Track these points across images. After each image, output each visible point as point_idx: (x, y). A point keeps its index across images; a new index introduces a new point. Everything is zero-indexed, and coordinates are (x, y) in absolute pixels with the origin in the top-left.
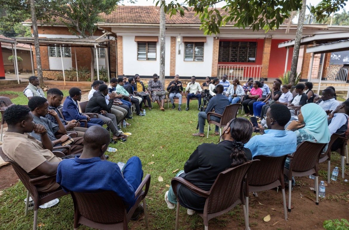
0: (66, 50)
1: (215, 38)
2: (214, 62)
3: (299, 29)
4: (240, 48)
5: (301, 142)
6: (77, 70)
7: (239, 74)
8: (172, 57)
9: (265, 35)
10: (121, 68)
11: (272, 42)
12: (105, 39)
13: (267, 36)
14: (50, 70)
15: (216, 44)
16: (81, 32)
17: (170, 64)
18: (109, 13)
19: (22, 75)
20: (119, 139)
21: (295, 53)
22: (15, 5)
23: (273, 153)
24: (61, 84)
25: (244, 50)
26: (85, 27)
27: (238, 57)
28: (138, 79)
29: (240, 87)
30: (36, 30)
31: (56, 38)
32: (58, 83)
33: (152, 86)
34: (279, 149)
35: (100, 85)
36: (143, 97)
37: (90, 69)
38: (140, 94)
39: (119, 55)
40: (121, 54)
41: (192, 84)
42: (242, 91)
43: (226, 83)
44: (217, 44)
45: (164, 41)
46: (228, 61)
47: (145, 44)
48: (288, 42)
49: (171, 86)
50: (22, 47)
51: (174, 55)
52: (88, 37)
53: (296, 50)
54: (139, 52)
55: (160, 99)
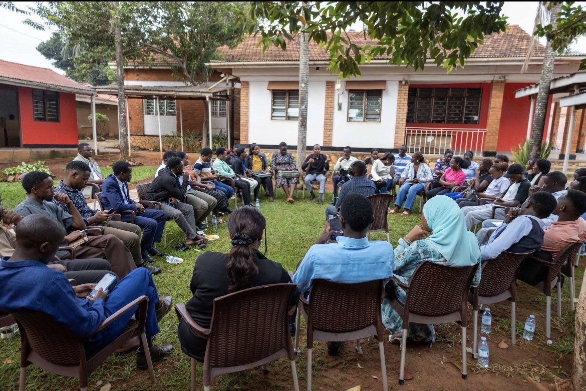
0: (169, 105)
1: (400, 82)
2: (399, 123)
3: (547, 65)
4: (451, 98)
5: (420, 263)
6: (182, 135)
7: (443, 145)
8: (327, 114)
9: (492, 75)
10: (246, 133)
11: (505, 88)
12: (228, 86)
13: (497, 78)
14: (144, 135)
15: (402, 92)
16: (190, 77)
17: (324, 126)
18: (234, 46)
19: (107, 142)
20: (193, 245)
21: (539, 107)
22: (95, 38)
23: (340, 276)
24: (156, 157)
25: (458, 102)
26: (195, 68)
27: (446, 114)
28: (256, 150)
29: (423, 167)
30: (122, 75)
31: (154, 86)
32: (152, 155)
33: (278, 162)
34: (352, 271)
35: (173, 157)
36: (260, 180)
37: (201, 134)
38: (255, 174)
39: (243, 112)
40: (246, 110)
41: (345, 159)
42: (428, 173)
43: (406, 159)
44: (405, 93)
45: (305, 89)
46: (428, 122)
47: (285, 94)
48: (531, 88)
49: (308, 162)
50: (108, 100)
51: (331, 112)
52: (200, 84)
53: (541, 102)
54: (274, 107)
55: (288, 183)
